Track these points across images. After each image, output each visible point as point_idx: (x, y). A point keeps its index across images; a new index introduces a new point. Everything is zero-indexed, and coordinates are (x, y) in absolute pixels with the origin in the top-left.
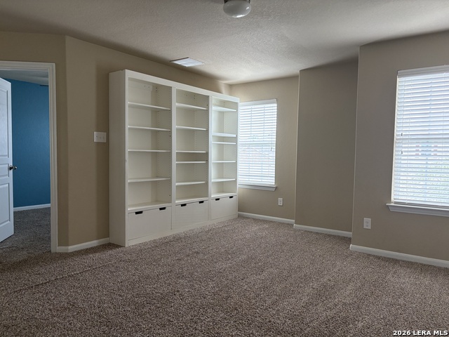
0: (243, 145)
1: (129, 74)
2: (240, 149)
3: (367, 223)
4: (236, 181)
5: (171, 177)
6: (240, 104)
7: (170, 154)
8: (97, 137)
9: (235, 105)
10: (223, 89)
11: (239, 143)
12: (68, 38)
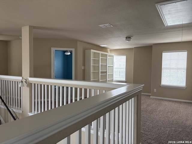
0: (115, 68)
1: (92, 51)
2: (114, 70)
3: (155, 90)
4: (113, 79)
5: (99, 79)
6: (114, 56)
7: (99, 72)
8: (83, 68)
9: (113, 56)
10: (109, 51)
11: (114, 67)
12: (78, 42)
